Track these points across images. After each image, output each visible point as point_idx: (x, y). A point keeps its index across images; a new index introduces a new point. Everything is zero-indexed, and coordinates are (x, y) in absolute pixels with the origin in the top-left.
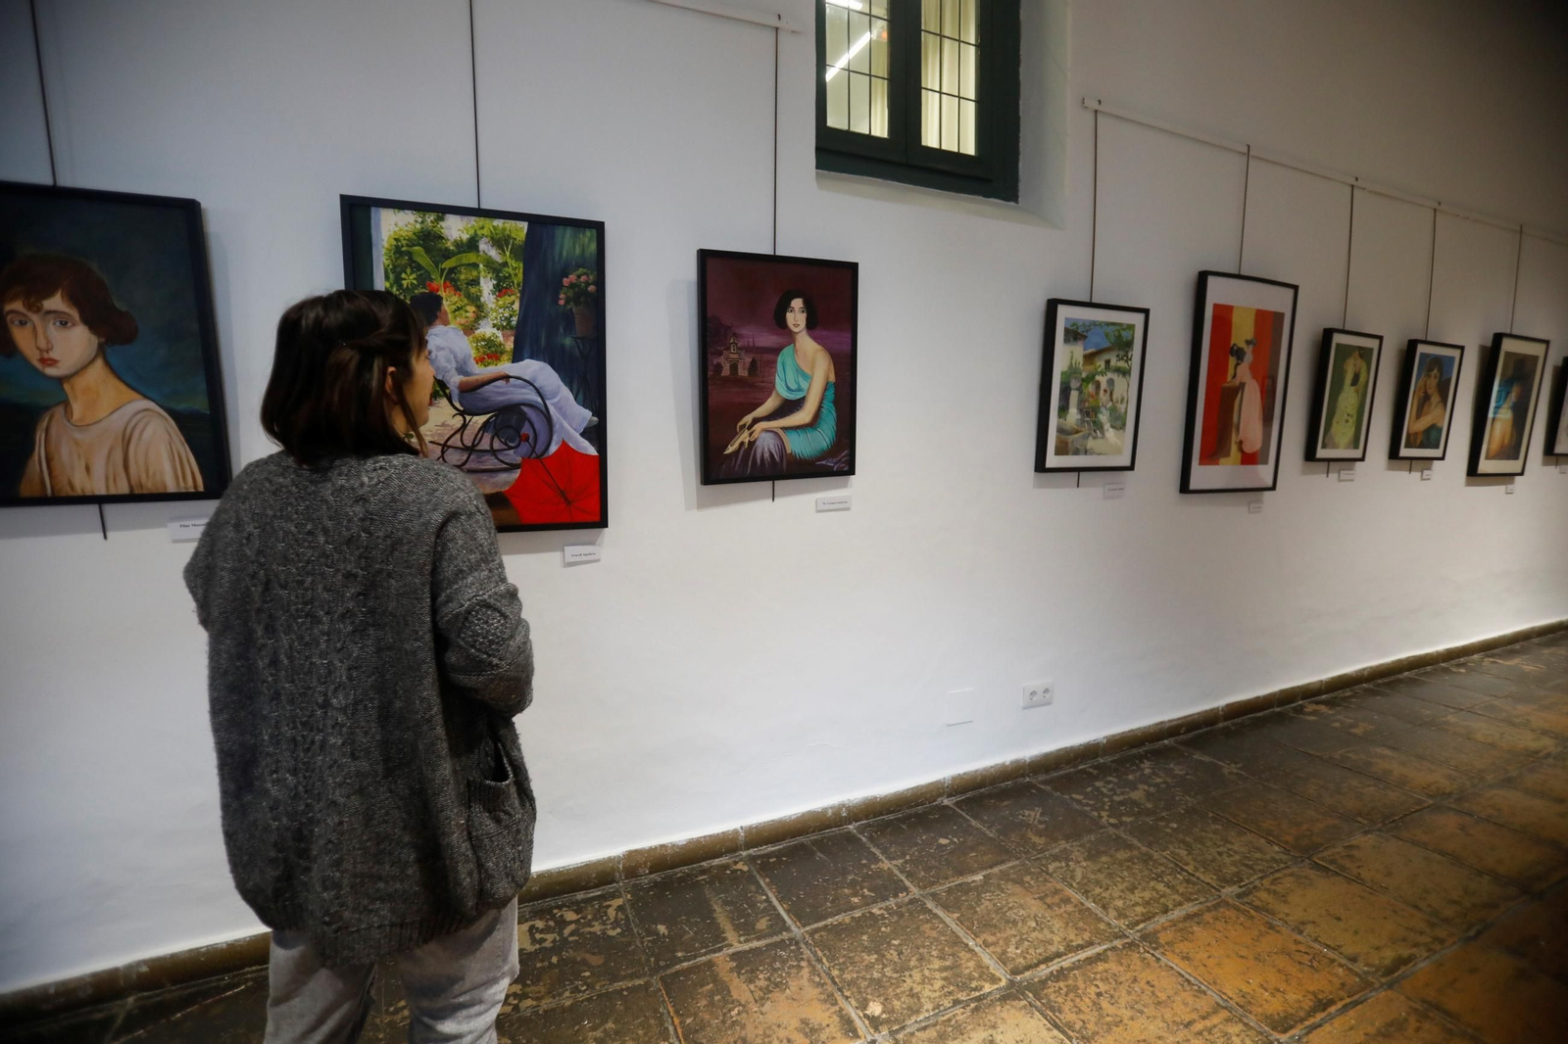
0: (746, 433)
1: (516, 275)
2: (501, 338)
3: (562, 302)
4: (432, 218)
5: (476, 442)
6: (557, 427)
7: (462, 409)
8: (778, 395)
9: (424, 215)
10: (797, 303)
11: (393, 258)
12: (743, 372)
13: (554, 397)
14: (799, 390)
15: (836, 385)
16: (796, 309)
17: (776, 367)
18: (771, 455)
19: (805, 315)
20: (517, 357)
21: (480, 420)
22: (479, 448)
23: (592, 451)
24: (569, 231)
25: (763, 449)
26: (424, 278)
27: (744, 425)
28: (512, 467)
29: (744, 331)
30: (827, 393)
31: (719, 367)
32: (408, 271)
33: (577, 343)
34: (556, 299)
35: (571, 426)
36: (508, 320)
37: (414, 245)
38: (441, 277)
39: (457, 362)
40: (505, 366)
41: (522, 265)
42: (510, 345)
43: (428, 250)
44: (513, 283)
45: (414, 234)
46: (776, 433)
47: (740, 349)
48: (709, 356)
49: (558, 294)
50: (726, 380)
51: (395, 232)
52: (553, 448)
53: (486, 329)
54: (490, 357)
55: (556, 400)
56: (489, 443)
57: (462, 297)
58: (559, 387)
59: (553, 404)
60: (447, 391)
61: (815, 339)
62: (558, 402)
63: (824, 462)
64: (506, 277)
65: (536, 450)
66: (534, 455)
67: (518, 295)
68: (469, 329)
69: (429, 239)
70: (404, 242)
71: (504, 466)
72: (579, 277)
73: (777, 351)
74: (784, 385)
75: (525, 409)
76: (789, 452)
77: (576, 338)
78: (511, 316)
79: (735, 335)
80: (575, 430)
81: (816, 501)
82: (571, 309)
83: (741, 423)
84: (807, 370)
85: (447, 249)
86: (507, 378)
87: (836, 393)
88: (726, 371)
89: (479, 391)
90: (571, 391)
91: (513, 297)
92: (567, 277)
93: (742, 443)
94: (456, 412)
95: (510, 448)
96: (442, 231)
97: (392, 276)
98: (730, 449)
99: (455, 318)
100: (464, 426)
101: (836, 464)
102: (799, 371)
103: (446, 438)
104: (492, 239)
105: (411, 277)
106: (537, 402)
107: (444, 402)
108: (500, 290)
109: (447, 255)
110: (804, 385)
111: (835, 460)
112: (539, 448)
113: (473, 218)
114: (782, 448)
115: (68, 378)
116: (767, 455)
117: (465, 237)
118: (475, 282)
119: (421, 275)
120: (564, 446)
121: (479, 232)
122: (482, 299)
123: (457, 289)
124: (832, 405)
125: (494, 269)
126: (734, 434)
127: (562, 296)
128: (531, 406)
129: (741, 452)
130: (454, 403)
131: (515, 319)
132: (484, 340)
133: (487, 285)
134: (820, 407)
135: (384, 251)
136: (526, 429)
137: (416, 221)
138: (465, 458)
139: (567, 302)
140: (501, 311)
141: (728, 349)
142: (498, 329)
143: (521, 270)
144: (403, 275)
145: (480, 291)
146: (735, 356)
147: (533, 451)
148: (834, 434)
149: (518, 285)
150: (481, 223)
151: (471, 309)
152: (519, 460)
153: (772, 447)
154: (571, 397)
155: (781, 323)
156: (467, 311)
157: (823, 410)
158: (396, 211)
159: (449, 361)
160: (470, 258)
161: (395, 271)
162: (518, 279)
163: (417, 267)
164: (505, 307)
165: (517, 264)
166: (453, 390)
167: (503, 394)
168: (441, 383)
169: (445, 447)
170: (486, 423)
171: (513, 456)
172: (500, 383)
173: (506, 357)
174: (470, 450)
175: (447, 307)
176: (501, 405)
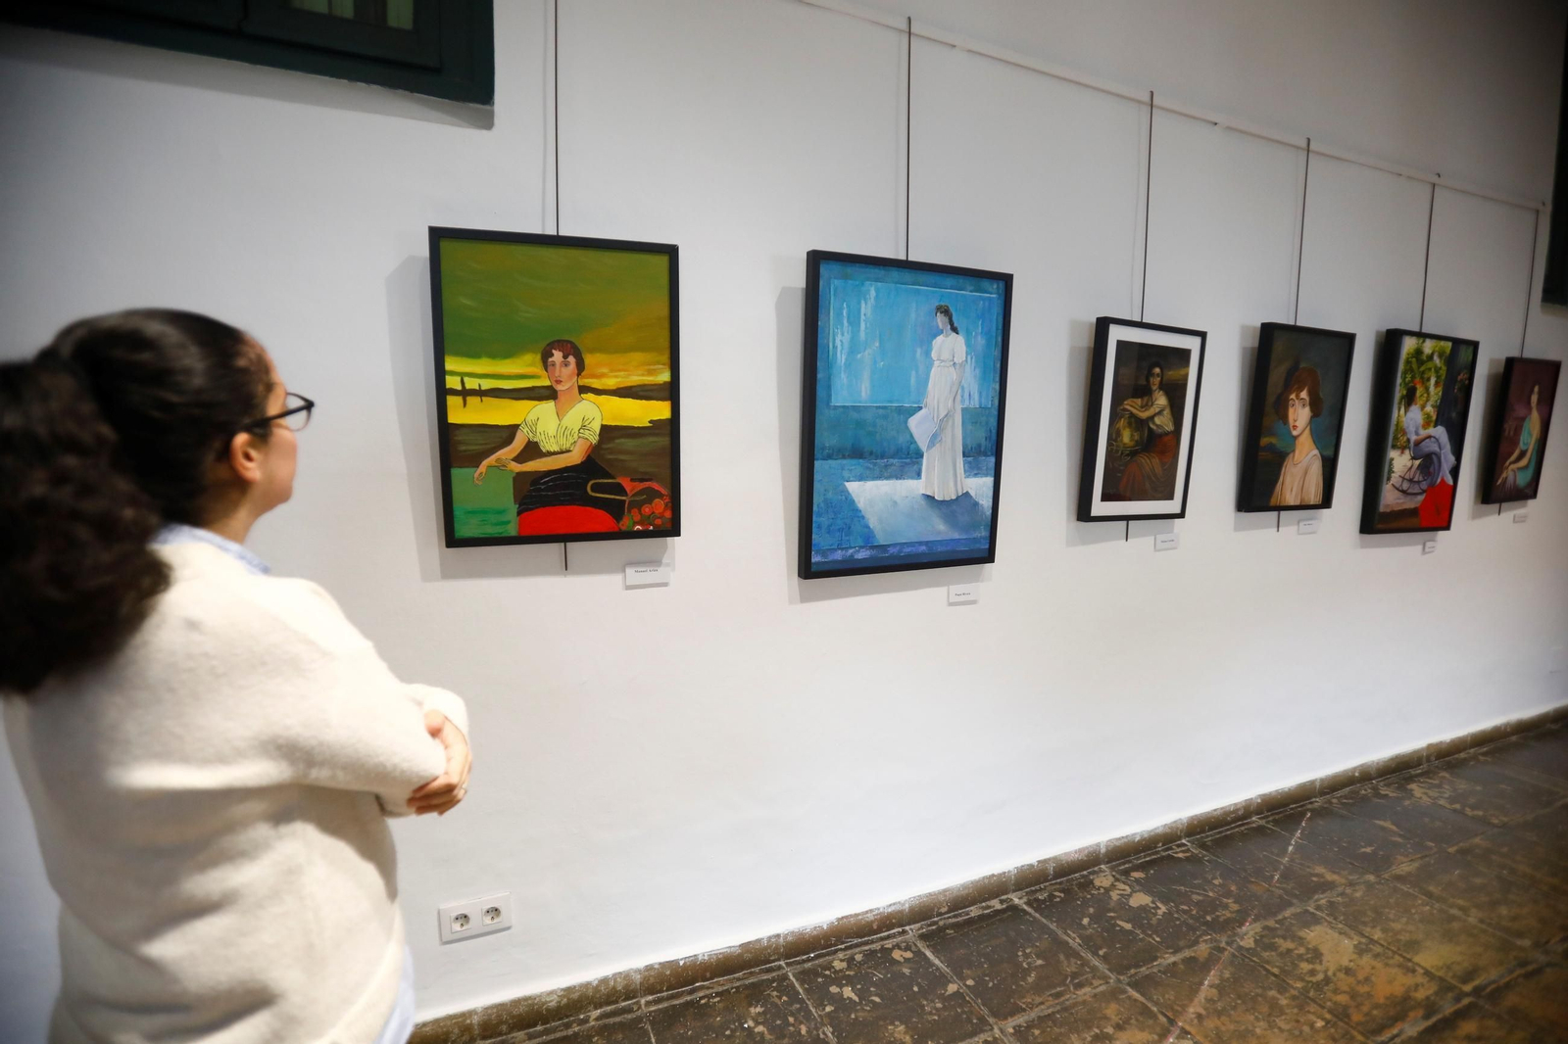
1: (1443, 374)
2: (1433, 414)
3: (1456, 391)
4: (1421, 341)
6: (1442, 468)
7: (1413, 455)
8: (1520, 447)
9: (1418, 339)
10: (1536, 389)
13: (1444, 449)
15: (1540, 441)
16: (1535, 392)
19: (1538, 396)
20: (1435, 426)
21: (1417, 462)
23: (1451, 482)
24: (1464, 347)
26: (1413, 377)
28: (1424, 491)
30: (1536, 446)
32: (1409, 372)
34: (1454, 389)
35: (1447, 467)
36: (1437, 401)
37: (1413, 357)
39: (1415, 427)
40: (1431, 431)
41: (1446, 369)
42: (1434, 418)
43: (1417, 360)
44: (1442, 379)
45: (1414, 350)
49: (1455, 386)
51: (1408, 349)
52: (1438, 481)
59: (1443, 454)
60: (1409, 445)
61: (1538, 411)
62: (1445, 452)
64: (1440, 376)
66: (1432, 485)
67: (1442, 386)
68: (1423, 407)
69: (1418, 352)
70: (1410, 355)
72: (1464, 375)
75: (1434, 456)
76: (1517, 484)
77: (1457, 413)
81: (1514, 516)
84: (1532, 430)
85: (1423, 359)
86: (1429, 437)
87: (1539, 446)
89: (1420, 445)
90: (1450, 445)
91: (1440, 388)
92: (1459, 376)
93: (1504, 477)
96: (1423, 348)
97: (1403, 375)
102: (1529, 432)
104: (1438, 353)
106: (1438, 453)
108: (1437, 384)
109: (1423, 362)
110: (1529, 440)
112: (1434, 480)
113: (1434, 340)
114: (1515, 481)
115: (1298, 436)
117: (1430, 352)
118: (1429, 379)
121: (1435, 349)
123: (1423, 383)
124: (1537, 453)
125: (1437, 370)
128: (1435, 454)
130: (1412, 452)
131: (1439, 401)
133: (1433, 381)
134: (1532, 455)
135: (1403, 360)
136: (1431, 470)
137: (1415, 342)
143: (1445, 372)
147: (1432, 482)
148: (1534, 471)
149: (1443, 381)
150: (1436, 343)
151: (1425, 395)
153: (1512, 480)
154: (1450, 449)
155: (1529, 402)
158: (1411, 337)
159: (1413, 427)
160: (1430, 365)
161: (1405, 373)
162: (1443, 377)
163: (1412, 370)
164: (1437, 394)
165: (1444, 368)
166: (1412, 444)
167: (1428, 447)
168: (1408, 440)
169: (1404, 478)
170: (1419, 465)
171: (1424, 486)
172: (1427, 440)
173: (1432, 424)
174: (1411, 481)
175: (1418, 393)
176: (1426, 454)
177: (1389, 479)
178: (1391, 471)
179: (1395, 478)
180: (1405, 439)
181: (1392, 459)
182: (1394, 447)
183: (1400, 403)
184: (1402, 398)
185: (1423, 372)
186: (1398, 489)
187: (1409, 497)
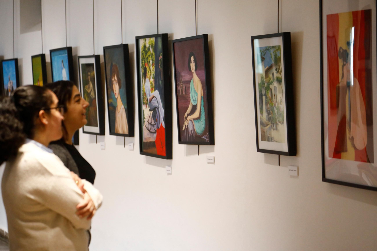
0: (186, 121)
1: (154, 58)
2: (153, 82)
3: (159, 67)
5: (151, 121)
6: (160, 116)
7: (150, 109)
8: (191, 103)
10: (192, 59)
11: (142, 56)
12: (184, 93)
14: (196, 100)
15: (203, 97)
16: (192, 61)
17: (190, 90)
18: (192, 132)
19: (194, 64)
22: (152, 124)
23: (164, 126)
24: (159, 39)
25: (190, 129)
27: (186, 117)
29: (183, 74)
30: (202, 102)
31: (179, 91)
33: (161, 82)
35: (162, 116)
38: (146, 61)
40: (154, 93)
41: (154, 54)
42: (154, 85)
44: (154, 61)
45: (143, 47)
46: (192, 122)
47: (183, 82)
49: (159, 64)
50: (181, 96)
52: (160, 125)
57: (149, 67)
58: (160, 100)
59: (159, 107)
61: (197, 75)
65: (158, 126)
66: (158, 128)
67: (154, 65)
70: (143, 50)
71: (155, 131)
73: (189, 82)
74: (192, 98)
75: (157, 109)
76: (195, 131)
79: (181, 76)
80: (162, 118)
82: (161, 69)
84: (197, 91)
86: (154, 97)
87: (204, 102)
88: (181, 93)
89: (151, 102)
90: (161, 102)
92: (160, 57)
93: (186, 125)
95: (155, 124)
96: (146, 44)
98: (184, 128)
100: (150, 115)
102: (195, 91)
103: (148, 119)
106: (157, 106)
109: (147, 53)
110: (196, 98)
111: (206, 136)
113: (149, 38)
114: (194, 128)
115: (117, 99)
117: (148, 46)
118: (150, 62)
121: (150, 44)
124: (203, 108)
125: (152, 56)
126: (184, 122)
127: (159, 65)
129: (186, 130)
130: (149, 106)
131: (154, 74)
134: (201, 109)
135: (141, 53)
137: (144, 42)
138: (150, 127)
141: (180, 83)
142: (153, 79)
146: (182, 86)
148: (205, 122)
151: (150, 72)
153: (192, 128)
154: (161, 104)
158: (142, 39)
159: (148, 91)
161: (142, 60)
163: (144, 58)
164: (153, 70)
166: (149, 102)
167: (154, 103)
168: (147, 99)
169: (148, 123)
170: (152, 114)
171: (156, 127)
172: (153, 99)
173: (154, 89)
175: (147, 71)
176: (154, 108)
177: (144, 122)
178: (144, 118)
179: (146, 122)
181: (144, 111)
182: (143, 103)
184: (143, 74)
185: (147, 58)
186: (147, 129)
187: (151, 134)
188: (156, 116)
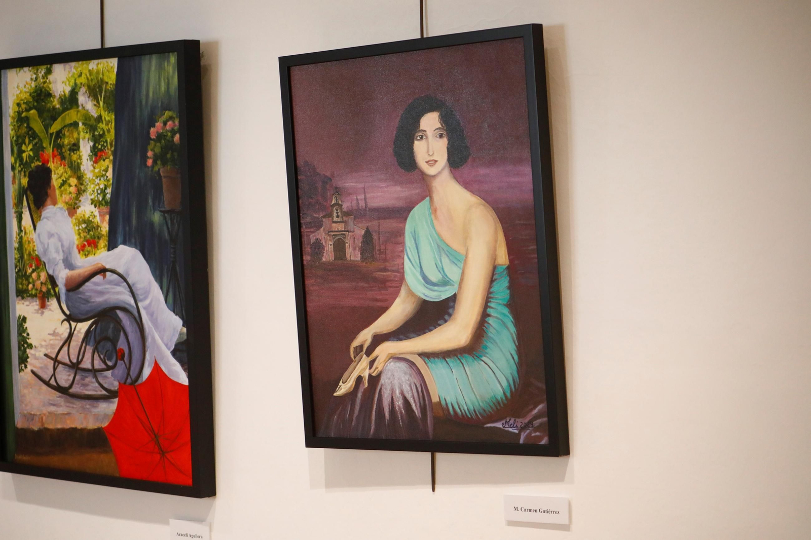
0: (365, 361)
1: (109, 131)
2: (98, 219)
3: (150, 162)
4: (43, 73)
5: (80, 357)
6: (149, 341)
7: (68, 312)
8: (411, 293)
9: (37, 70)
10: (430, 122)
11: (16, 128)
12: (353, 255)
13: (145, 298)
14: (445, 282)
15: (511, 270)
16: (430, 132)
17: (403, 243)
18: (406, 402)
19: (444, 142)
20: (111, 242)
21: (84, 327)
22: (82, 366)
23: (183, 378)
24: (154, 60)
25: (393, 391)
26: (38, 149)
27: (361, 347)
28: (110, 395)
29: (349, 183)
30: (496, 287)
31: (318, 247)
32: (27, 141)
33: (165, 218)
34: (144, 158)
35: (162, 339)
36: (103, 192)
37: (31, 109)
38: (50, 144)
39: (63, 251)
40: (102, 257)
41: (113, 117)
42: (105, 228)
43: (41, 112)
44: (106, 141)
45: (30, 95)
46: (412, 364)
47: (347, 214)
48: (304, 229)
49: (146, 151)
50: (330, 268)
51: (17, 96)
52: (147, 372)
53: (87, 209)
54: (89, 244)
55: (147, 302)
56: (90, 360)
57: (67, 167)
58: (150, 283)
59: (145, 308)
60: (57, 290)
61: (467, 185)
62: (150, 304)
63: (499, 425)
64: (101, 136)
65: (131, 374)
66: (129, 381)
67: (111, 158)
68: (72, 209)
69: (41, 95)
70: (23, 106)
71: (104, 392)
72: (165, 124)
73: (402, 213)
74: (420, 278)
75: (120, 313)
76: (435, 399)
77: (163, 212)
78: (106, 188)
79: (338, 191)
80: (166, 345)
82: (159, 169)
83: (356, 343)
84: (456, 245)
85: (54, 108)
86: (103, 271)
87: (512, 287)
88: (328, 255)
89: (81, 289)
90: (161, 288)
91: (107, 161)
92: (154, 126)
93: (359, 379)
94: (64, 317)
95: (109, 368)
96: (50, 86)
97: (15, 149)
98: (343, 388)
99: (61, 195)
100: (71, 335)
101: (522, 429)
102: (443, 248)
103: (56, 350)
104: (89, 87)
105: (29, 149)
106: (130, 305)
107: (53, 303)
108: (97, 154)
109: (54, 115)
110: (453, 273)
111: (521, 422)
112: (134, 373)
113: (73, 64)
114: (423, 390)
116: (399, 403)
117: (68, 89)
118: (75, 147)
119: (36, 144)
120: (157, 368)
121: (78, 82)
122: (82, 168)
123: (63, 158)
124: (506, 311)
125: (92, 125)
126: (346, 363)
127: (150, 154)
128: (126, 309)
129: (360, 395)
130: (62, 305)
131: (109, 190)
132: (84, 222)
133: (86, 148)
134: (484, 316)
135: (10, 120)
136: (122, 344)
137: (32, 79)
138: (71, 378)
139: (155, 162)
140: (97, 181)
141: (330, 215)
142: (95, 206)
143: (113, 124)
144: (24, 147)
145: (80, 157)
146: (341, 227)
147: (128, 374)
148: (515, 368)
149: (111, 144)
150: (79, 69)
151: (73, 181)
152: (115, 385)
153: (406, 388)
154: (162, 298)
155: (407, 162)
156: (70, 186)
157: (490, 320)
158: (18, 69)
159: (57, 252)
160: (72, 116)
161: (18, 143)
162: (110, 137)
163: (33, 135)
164: (101, 176)
165: (109, 117)
166: (62, 288)
167: (101, 293)
168: (52, 280)
169: (56, 362)
170: (88, 332)
171: (111, 380)
172: (98, 278)
173: (103, 243)
174: (75, 367)
175: (55, 181)
176: (100, 309)
177: (23, 360)
178: (24, 344)
179: (37, 359)
180: (43, 276)
181: (23, 320)
182: (22, 293)
183: (19, 203)
184: (22, 193)
185: (59, 135)
186: (47, 383)
187: (78, 404)
188: (114, 342)
